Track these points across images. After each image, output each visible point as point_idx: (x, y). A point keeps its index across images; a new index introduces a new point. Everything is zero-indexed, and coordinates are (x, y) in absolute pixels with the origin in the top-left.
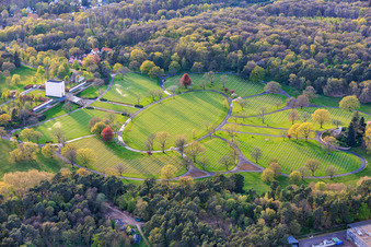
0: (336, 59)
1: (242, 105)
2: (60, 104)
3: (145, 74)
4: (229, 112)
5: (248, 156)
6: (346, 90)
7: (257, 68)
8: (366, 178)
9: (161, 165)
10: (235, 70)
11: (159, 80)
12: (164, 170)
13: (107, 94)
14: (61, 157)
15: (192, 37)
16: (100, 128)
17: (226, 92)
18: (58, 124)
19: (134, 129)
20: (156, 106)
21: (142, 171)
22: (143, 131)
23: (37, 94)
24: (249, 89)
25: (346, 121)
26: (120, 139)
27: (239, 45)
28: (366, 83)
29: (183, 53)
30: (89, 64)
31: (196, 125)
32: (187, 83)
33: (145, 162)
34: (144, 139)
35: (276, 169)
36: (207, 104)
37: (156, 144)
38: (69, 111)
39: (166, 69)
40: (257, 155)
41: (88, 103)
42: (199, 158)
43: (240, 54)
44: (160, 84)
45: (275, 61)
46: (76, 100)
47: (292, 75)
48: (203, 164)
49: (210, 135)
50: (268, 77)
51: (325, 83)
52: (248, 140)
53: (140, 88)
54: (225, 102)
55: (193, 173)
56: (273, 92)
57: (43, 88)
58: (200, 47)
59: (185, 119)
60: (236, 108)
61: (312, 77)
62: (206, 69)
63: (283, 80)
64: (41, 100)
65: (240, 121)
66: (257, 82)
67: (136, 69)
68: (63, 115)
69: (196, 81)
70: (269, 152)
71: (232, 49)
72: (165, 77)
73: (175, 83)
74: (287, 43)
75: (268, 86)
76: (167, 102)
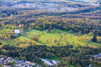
0: (85, 26)
5: (71, 44)
7: (66, 28)
10: (60, 28)
15: (47, 21)
25: (92, 37)
26: (39, 41)
27: (59, 23)
28: (94, 30)
29: (46, 24)
36: (56, 35)
38: (23, 36)
40: (74, 43)
43: (60, 25)
44: (42, 31)
45: (70, 26)
46: (23, 34)
47: (75, 29)
51: (84, 30)
56: (71, 33)
58: (50, 23)
61: (80, 29)
63: (73, 30)
70: (76, 43)
74: (71, 22)
75: (70, 31)
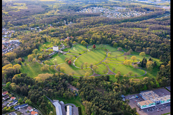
0: (139, 41)
1: (111, 54)
2: (57, 53)
3: (82, 45)
4: (107, 56)
5: (111, 70)
6: (141, 50)
7: (115, 43)
8: (146, 77)
9: (85, 72)
10: (109, 43)
11: (86, 46)
12: (86, 74)
13: (71, 51)
14: (56, 69)
15: (97, 34)
16: (68, 61)
17: (106, 50)
18: (56, 59)
19: (78, 61)
20: (85, 54)
21: (80, 74)
22: (81, 62)
23: (50, 50)
24: (113, 49)
25: (141, 60)
26: (74, 64)
27: (111, 36)
28: (147, 48)
29: (94, 38)
30: (66, 41)
31: (96, 60)
32: (94, 47)
33: (81, 71)
34: (81, 64)
35: (119, 74)
36: (100, 54)
37: (84, 66)
38: (59, 55)
39: (89, 43)
40: (114, 70)
41: (65, 53)
42: (97, 70)
43: (110, 39)
44: (87, 47)
45: (121, 41)
46: (62, 52)
47: (126, 45)
48: (98, 72)
49: (100, 63)
50: (119, 46)
51: (135, 48)
52: (112, 65)
53: (81, 49)
54: (105, 53)
55: (95, 75)
56: (120, 50)
57: (52, 48)
58: (99, 37)
59: (94, 58)
60: (108, 55)
61: (131, 46)
62: (100, 43)
63: (123, 47)
64: (51, 52)
65: (110, 59)
66: (115, 47)
67: (80, 43)
68: (57, 57)
69: (97, 47)
70: (118, 69)
71: (108, 37)
72: (88, 46)
73: (91, 47)
74: (125, 36)
75: (118, 49)
76: (88, 53)
